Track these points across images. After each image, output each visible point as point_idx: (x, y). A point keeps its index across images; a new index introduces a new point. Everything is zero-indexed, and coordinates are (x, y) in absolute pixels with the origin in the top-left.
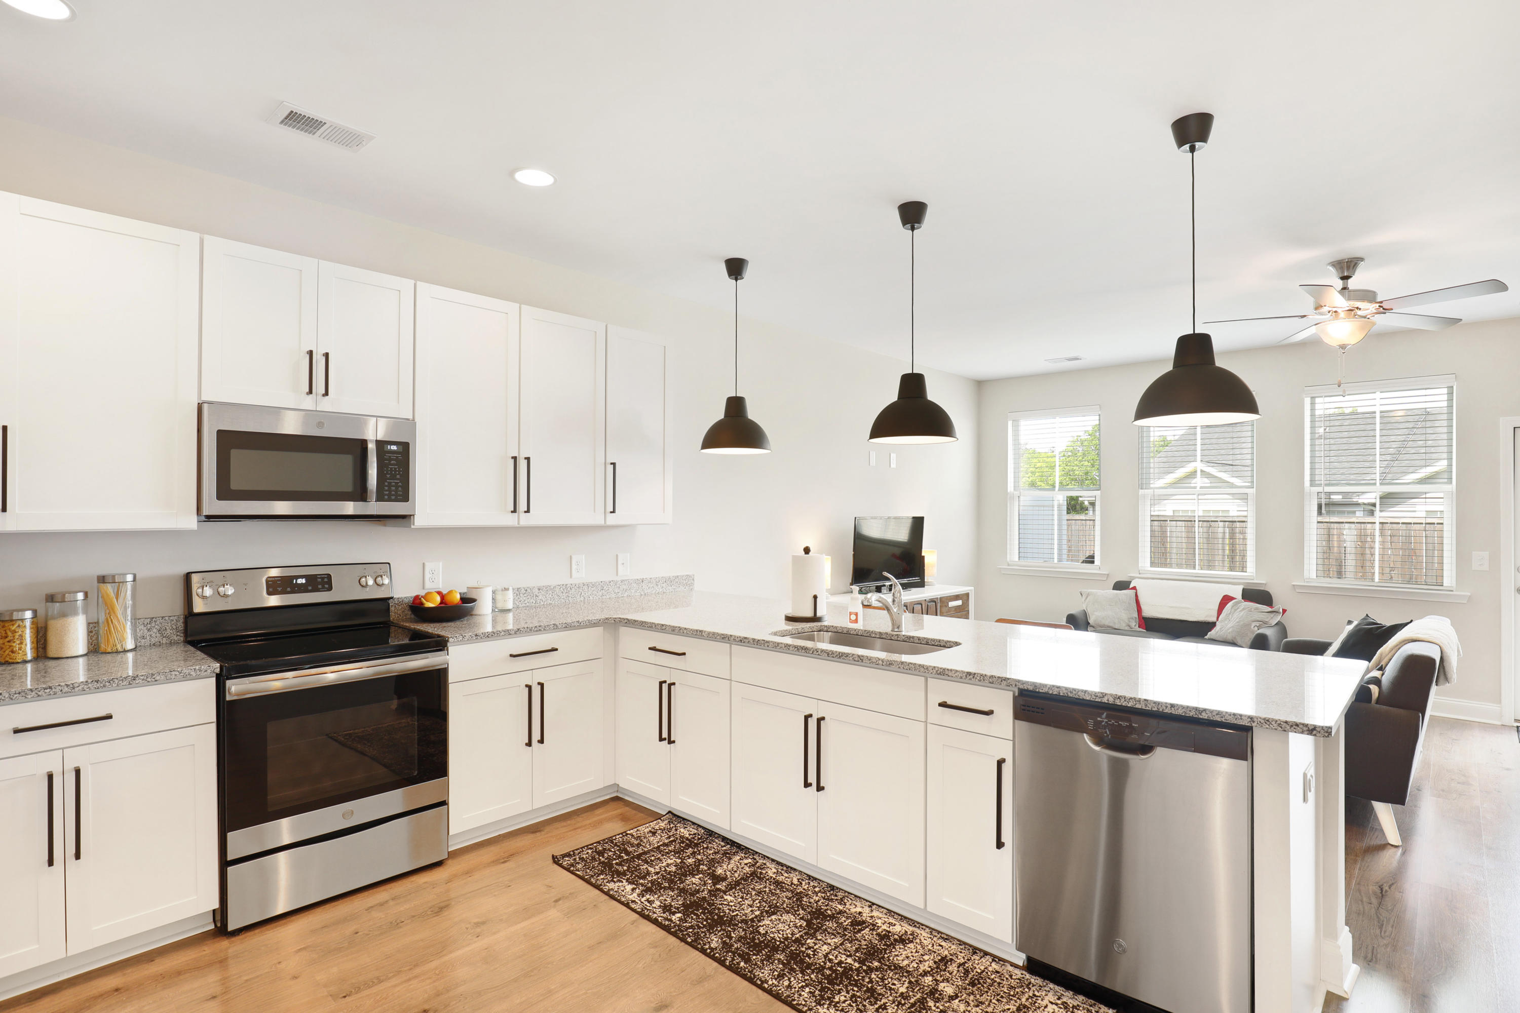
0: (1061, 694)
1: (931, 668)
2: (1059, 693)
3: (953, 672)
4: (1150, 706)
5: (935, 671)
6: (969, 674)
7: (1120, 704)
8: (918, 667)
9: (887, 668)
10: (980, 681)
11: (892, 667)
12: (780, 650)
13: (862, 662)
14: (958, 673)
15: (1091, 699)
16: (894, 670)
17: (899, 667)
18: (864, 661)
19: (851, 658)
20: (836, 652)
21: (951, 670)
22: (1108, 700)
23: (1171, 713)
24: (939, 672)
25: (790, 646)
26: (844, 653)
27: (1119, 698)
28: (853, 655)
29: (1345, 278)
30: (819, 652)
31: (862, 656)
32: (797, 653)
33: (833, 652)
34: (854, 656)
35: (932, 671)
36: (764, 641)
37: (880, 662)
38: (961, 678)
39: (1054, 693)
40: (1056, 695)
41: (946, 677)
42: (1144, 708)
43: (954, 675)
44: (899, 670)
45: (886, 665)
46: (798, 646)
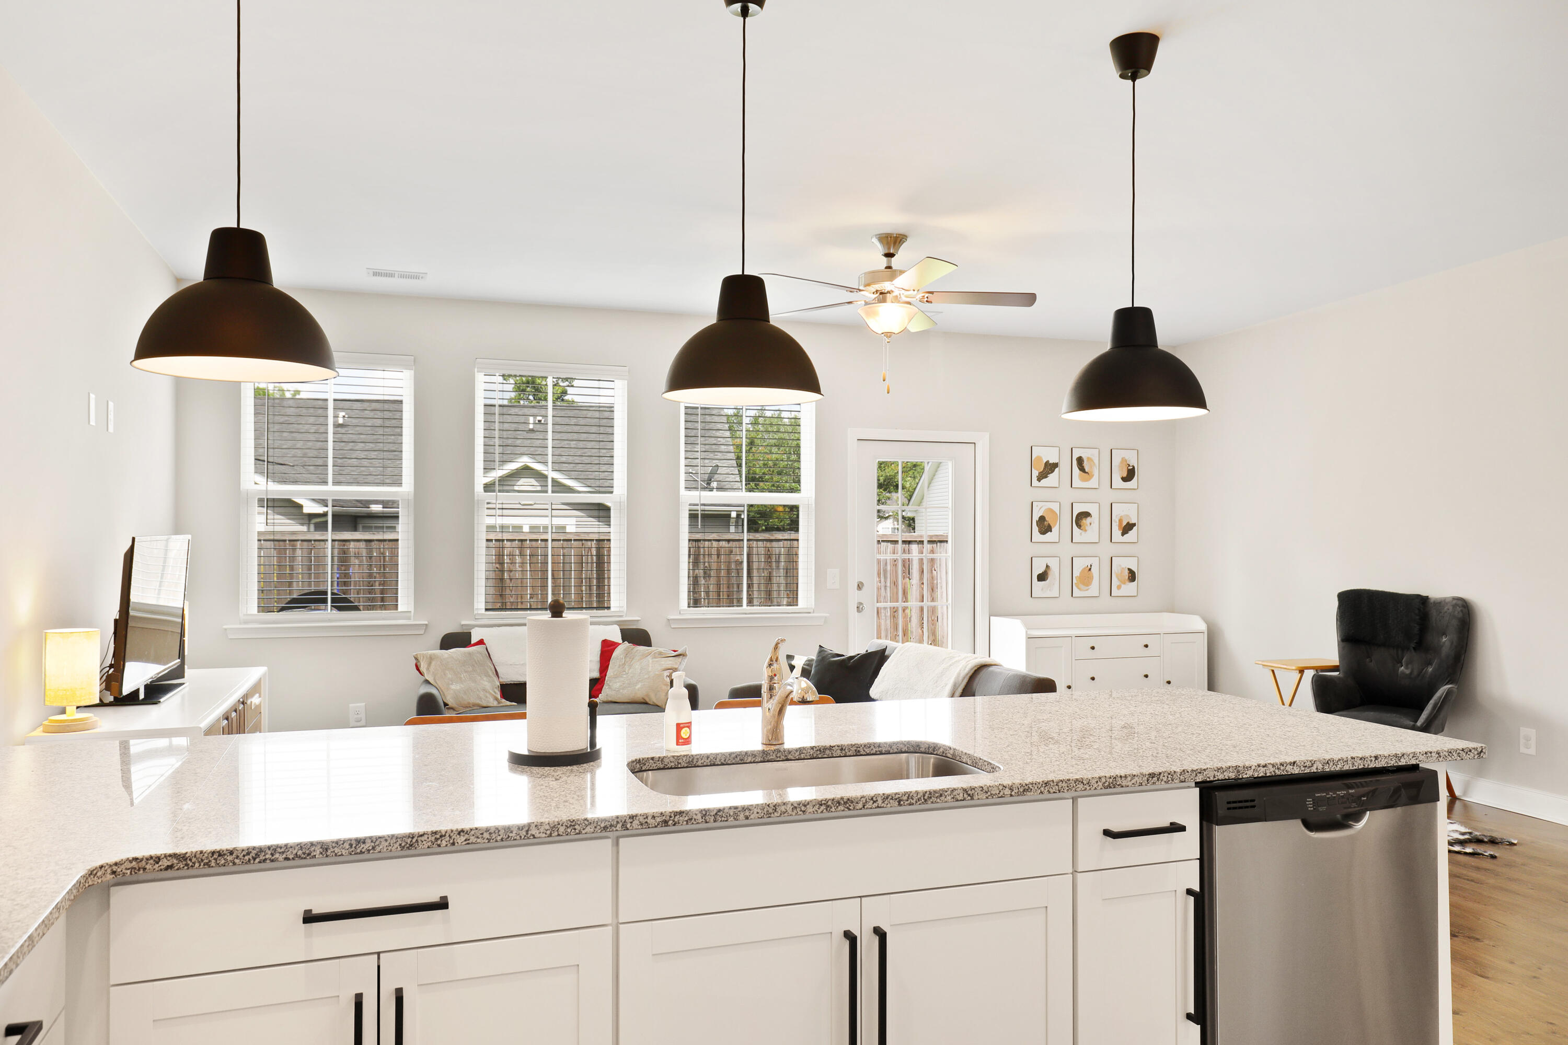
0: (1268, 775)
1: (1094, 781)
2: (1266, 774)
3: (1129, 779)
4: (1357, 765)
5: (1100, 784)
6: (1152, 775)
7: (1328, 770)
8: (1073, 784)
9: (1020, 798)
10: (1167, 782)
11: (1029, 795)
12: (782, 818)
13: (972, 799)
14: (1136, 778)
15: (1300, 772)
16: (1032, 798)
17: (1041, 792)
18: (976, 797)
19: (949, 798)
20: (917, 793)
21: (1126, 777)
22: (1317, 769)
23: (1375, 767)
24: (1107, 783)
25: (806, 804)
26: (935, 792)
27: (1328, 763)
28: (954, 790)
29: (889, 255)
30: (880, 802)
31: (973, 789)
32: (826, 814)
33: (909, 795)
34: (955, 793)
35: (1095, 785)
36: (736, 808)
37: (1007, 792)
38: (1141, 784)
39: (1260, 775)
40: (1262, 777)
41: (1119, 789)
42: (1351, 768)
43: (1130, 784)
44: (1041, 796)
45: (1018, 794)
46: (826, 800)
